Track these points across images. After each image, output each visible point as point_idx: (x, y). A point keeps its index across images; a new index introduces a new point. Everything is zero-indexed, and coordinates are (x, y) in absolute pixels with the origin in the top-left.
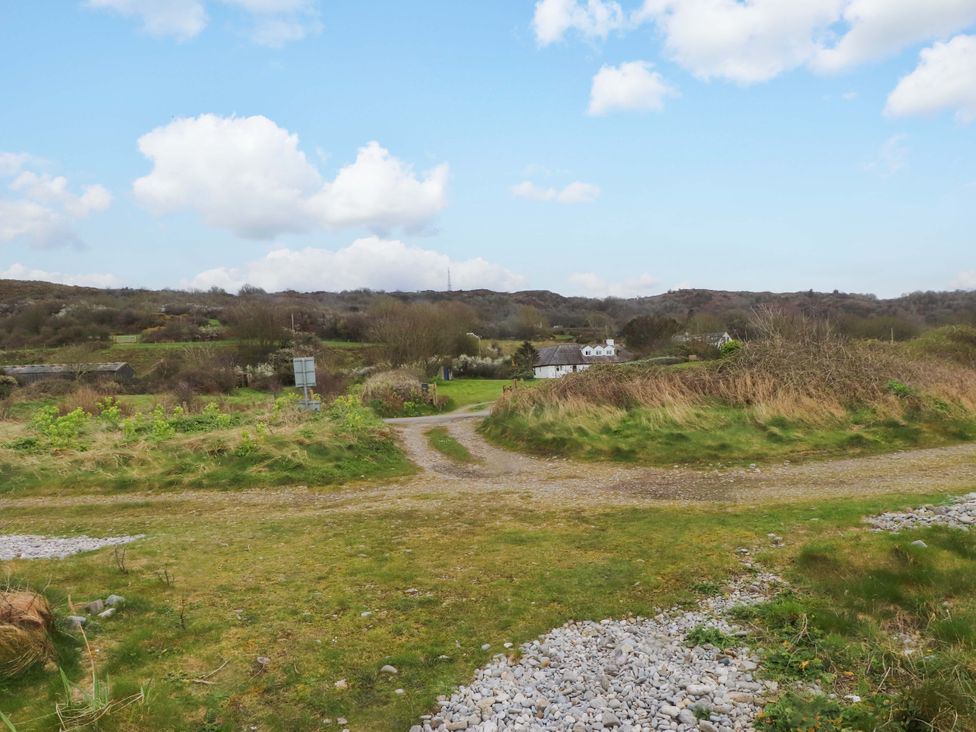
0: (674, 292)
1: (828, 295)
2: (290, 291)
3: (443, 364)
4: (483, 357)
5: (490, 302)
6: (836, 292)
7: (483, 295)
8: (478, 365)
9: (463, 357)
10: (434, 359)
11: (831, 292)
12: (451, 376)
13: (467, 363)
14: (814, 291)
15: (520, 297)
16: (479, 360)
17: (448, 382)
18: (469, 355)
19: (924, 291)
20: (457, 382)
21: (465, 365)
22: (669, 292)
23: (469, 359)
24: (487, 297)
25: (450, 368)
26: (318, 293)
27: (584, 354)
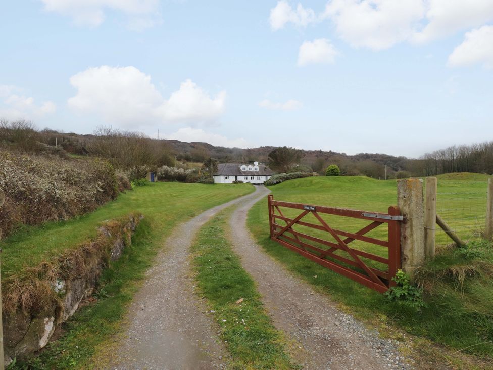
0: (263, 147)
1: (327, 152)
2: (72, 133)
3: (150, 171)
4: (179, 168)
5: (178, 146)
6: (331, 151)
7: (175, 143)
8: (175, 173)
9: (165, 167)
10: (144, 167)
11: (329, 151)
12: (156, 179)
13: (167, 171)
14: (322, 150)
15: (193, 145)
16: (176, 170)
17: (153, 183)
18: (168, 166)
19: (364, 153)
20: (160, 183)
21: (166, 172)
22: (261, 147)
23: (169, 169)
24: (177, 143)
25: (155, 173)
26: (88, 135)
27: (242, 169)
